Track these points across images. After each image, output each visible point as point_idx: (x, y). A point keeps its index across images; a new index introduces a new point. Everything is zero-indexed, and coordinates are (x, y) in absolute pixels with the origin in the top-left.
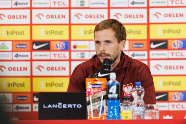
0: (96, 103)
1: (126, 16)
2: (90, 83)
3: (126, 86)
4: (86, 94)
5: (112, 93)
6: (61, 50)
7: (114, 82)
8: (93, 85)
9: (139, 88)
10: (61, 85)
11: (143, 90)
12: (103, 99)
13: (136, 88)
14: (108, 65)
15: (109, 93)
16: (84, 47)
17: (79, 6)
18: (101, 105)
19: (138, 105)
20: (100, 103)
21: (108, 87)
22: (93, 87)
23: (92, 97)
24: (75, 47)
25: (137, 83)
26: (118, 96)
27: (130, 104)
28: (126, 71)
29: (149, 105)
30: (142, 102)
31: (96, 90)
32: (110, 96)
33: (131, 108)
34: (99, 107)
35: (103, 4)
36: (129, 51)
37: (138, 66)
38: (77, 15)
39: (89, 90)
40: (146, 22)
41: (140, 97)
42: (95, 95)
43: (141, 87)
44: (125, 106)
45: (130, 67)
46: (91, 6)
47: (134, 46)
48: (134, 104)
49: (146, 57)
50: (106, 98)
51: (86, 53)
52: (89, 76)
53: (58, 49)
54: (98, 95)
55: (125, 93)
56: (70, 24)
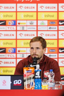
0: (29, 81)
1: (46, 35)
2: (26, 70)
3: (46, 72)
4: (23, 76)
5: (37, 75)
6: (12, 53)
7: (38, 70)
8: (27, 71)
9: (52, 73)
10: (11, 71)
11: (54, 74)
12: (33, 79)
13: (50, 73)
14: (36, 60)
15: (36, 75)
16: (24, 51)
17: (21, 30)
18: (32, 82)
19: (51, 82)
20: (31, 81)
21: (35, 72)
22: (27, 72)
23: (26, 78)
24: (19, 51)
25: (51, 70)
26: (41, 77)
27: (47, 81)
28: (46, 64)
29: (57, 82)
30: (53, 80)
31: (29, 74)
32: (36, 77)
33: (47, 83)
34: (30, 83)
35: (34, 28)
36: (48, 53)
37: (52, 61)
38: (20, 34)
39: (25, 74)
40: (57, 38)
41: (52, 78)
42: (28, 76)
43: (52, 72)
44: (44, 82)
45: (47, 62)
46: (28, 30)
47: (51, 51)
48: (49, 81)
49: (57, 57)
50: (34, 78)
51: (25, 54)
52: (25, 66)
53: (10, 52)
54: (30, 76)
55: (45, 76)
56: (16, 39)
